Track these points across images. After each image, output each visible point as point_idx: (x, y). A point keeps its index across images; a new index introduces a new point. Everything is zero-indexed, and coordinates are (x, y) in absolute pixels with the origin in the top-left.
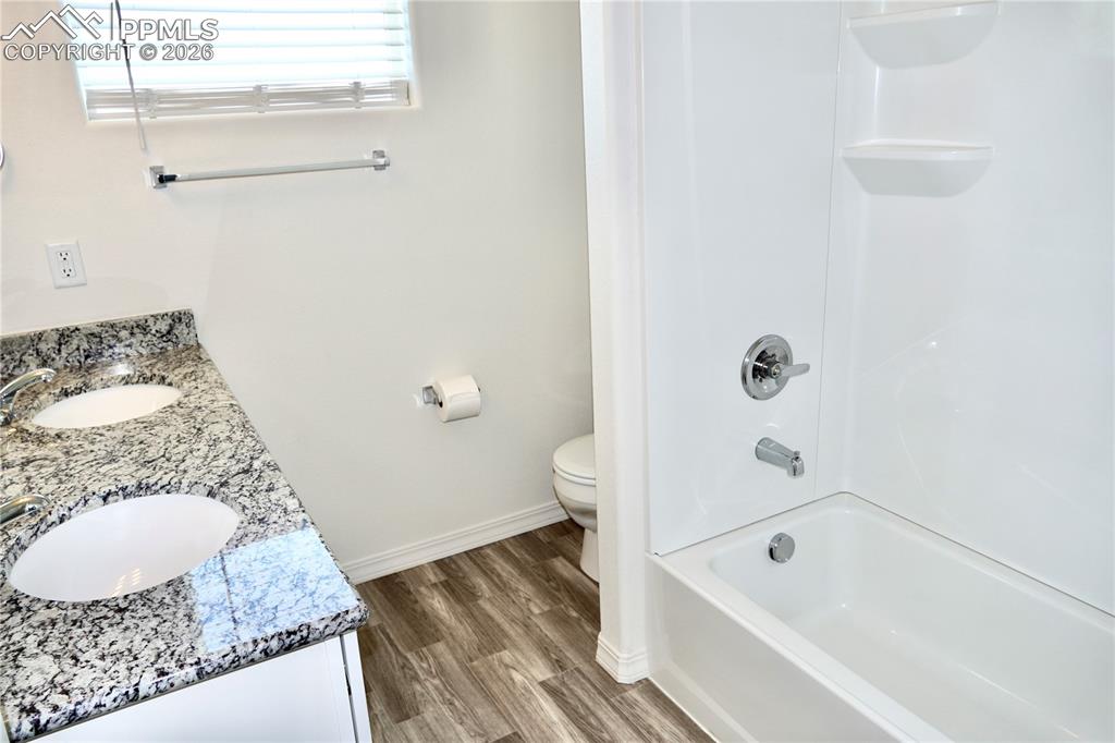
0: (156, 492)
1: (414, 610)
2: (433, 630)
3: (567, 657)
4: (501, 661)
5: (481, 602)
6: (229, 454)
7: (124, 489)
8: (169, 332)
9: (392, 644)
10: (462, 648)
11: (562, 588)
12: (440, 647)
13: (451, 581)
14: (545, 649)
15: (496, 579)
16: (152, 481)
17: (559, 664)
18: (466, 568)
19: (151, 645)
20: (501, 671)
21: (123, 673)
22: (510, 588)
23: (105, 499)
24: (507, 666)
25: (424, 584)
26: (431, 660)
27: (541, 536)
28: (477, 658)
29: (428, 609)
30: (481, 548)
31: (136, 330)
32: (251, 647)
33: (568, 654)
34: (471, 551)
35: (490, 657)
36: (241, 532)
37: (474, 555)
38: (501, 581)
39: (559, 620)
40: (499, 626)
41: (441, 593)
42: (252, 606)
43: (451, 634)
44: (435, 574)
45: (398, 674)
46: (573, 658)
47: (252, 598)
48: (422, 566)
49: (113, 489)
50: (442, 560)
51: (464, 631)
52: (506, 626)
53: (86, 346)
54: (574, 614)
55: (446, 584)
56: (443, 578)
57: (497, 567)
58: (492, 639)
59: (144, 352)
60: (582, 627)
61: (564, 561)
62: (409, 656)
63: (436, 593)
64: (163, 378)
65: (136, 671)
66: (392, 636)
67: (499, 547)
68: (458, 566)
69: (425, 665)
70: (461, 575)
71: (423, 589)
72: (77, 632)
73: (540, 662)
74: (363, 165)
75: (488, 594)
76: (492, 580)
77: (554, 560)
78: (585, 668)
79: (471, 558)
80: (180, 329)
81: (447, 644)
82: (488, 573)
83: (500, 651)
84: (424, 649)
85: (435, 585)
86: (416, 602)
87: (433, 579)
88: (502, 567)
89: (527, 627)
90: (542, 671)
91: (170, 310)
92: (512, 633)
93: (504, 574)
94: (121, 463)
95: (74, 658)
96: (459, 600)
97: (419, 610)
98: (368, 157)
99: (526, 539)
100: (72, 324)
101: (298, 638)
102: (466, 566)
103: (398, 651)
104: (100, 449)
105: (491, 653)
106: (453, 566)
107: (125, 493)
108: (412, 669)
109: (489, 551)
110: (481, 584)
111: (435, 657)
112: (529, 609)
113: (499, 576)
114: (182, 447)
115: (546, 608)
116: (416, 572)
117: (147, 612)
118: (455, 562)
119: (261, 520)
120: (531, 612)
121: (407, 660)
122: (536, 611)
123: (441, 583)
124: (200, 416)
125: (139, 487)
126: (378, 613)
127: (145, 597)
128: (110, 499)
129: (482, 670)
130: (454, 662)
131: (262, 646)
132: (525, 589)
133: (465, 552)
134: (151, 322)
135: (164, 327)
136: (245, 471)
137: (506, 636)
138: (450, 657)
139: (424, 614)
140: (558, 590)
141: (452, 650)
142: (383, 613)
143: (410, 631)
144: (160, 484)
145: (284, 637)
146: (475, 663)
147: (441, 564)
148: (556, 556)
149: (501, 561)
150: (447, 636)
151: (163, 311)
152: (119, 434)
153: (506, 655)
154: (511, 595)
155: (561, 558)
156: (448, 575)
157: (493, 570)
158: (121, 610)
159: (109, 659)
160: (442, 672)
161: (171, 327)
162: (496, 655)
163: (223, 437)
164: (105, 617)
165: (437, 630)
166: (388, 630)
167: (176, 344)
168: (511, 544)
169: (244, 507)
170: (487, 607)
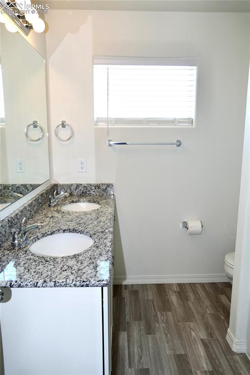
0: (78, 233)
1: (165, 298)
2: (169, 307)
3: (214, 333)
4: (189, 326)
5: (189, 302)
6: (101, 226)
7: (70, 229)
8: (105, 189)
9: (154, 307)
10: (177, 316)
11: (221, 307)
12: (170, 313)
13: (181, 292)
14: (207, 327)
15: (197, 295)
16: (77, 229)
17: (211, 335)
18: (188, 289)
19: (47, 273)
20: (188, 329)
21: (36, 278)
22: (201, 301)
23: (64, 231)
24: (191, 328)
25: (171, 290)
26: (165, 317)
27: (219, 285)
28: (181, 322)
29: (170, 299)
30: (196, 283)
31: (97, 187)
32: (71, 282)
33: (215, 332)
34: (192, 283)
35: (185, 323)
36: (90, 249)
37: (193, 285)
38: (199, 297)
39: (216, 318)
40: (193, 313)
41: (176, 295)
42: (79, 270)
43: (175, 310)
44: (177, 288)
45: (153, 318)
46: (217, 334)
47: (80, 268)
48: (173, 284)
49: (67, 229)
50: (180, 284)
51: (180, 311)
52: (195, 314)
53: (83, 190)
54: (223, 318)
55: (179, 293)
56: (179, 290)
57: (199, 292)
58: (188, 316)
59: (98, 194)
60: (224, 324)
61: (225, 297)
62: (158, 313)
63: (174, 295)
64: (99, 202)
65: (39, 278)
66: (155, 304)
67: (202, 285)
68: (186, 288)
69: (162, 318)
70: (185, 291)
71: (170, 292)
72: (34, 263)
73: (203, 331)
74: (173, 144)
75: (192, 300)
76: (196, 295)
77: (221, 295)
78: (221, 340)
79: (191, 286)
80: (109, 189)
81: (172, 313)
82: (195, 293)
83: (190, 322)
84: (164, 313)
85: (175, 292)
86: (167, 296)
87: (175, 289)
88: (201, 293)
89: (203, 317)
90: (203, 335)
91: (107, 183)
92: (197, 317)
93: (201, 295)
94: (73, 222)
95: (29, 270)
96: (181, 299)
97: (167, 298)
98: (175, 142)
99: (213, 285)
100: (80, 183)
101: (85, 283)
102: (188, 288)
103: (155, 310)
104: (70, 217)
105: (187, 322)
106: (184, 287)
107: (70, 231)
108: (157, 317)
109: (198, 285)
110: (191, 296)
111: (166, 316)
112: (206, 311)
113: (199, 295)
114: (91, 221)
115: (213, 312)
116: (170, 285)
117: (52, 263)
118: (185, 286)
119: (97, 247)
120: (207, 312)
121: (157, 314)
122: (209, 312)
123: (178, 292)
124: (101, 214)
125: (74, 230)
126: (153, 296)
127: (55, 259)
128: (65, 231)
129: (181, 326)
130: (172, 321)
131: (74, 282)
132: (207, 303)
133: (190, 283)
134: (101, 185)
135: (104, 188)
136: (102, 232)
137: (194, 317)
138: (172, 318)
139: (168, 301)
140: (219, 307)
141: (173, 316)
142: (155, 296)
143: (162, 305)
144: (79, 230)
145: (82, 282)
146: (180, 323)
147: (180, 285)
148: (223, 294)
149: (201, 290)
150: (173, 310)
151: (105, 183)
152: (77, 215)
153: (192, 324)
154: (201, 303)
155: (224, 295)
156: (181, 289)
157: (197, 293)
158: (47, 261)
159: (36, 273)
160: (167, 322)
161: (106, 188)
162: (188, 323)
163: (103, 221)
164: (42, 262)
165: (170, 307)
166: (154, 302)
167: (107, 193)
168: (207, 285)
169: (95, 242)
170: (191, 304)
